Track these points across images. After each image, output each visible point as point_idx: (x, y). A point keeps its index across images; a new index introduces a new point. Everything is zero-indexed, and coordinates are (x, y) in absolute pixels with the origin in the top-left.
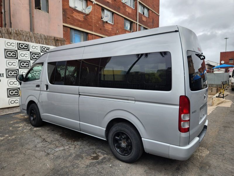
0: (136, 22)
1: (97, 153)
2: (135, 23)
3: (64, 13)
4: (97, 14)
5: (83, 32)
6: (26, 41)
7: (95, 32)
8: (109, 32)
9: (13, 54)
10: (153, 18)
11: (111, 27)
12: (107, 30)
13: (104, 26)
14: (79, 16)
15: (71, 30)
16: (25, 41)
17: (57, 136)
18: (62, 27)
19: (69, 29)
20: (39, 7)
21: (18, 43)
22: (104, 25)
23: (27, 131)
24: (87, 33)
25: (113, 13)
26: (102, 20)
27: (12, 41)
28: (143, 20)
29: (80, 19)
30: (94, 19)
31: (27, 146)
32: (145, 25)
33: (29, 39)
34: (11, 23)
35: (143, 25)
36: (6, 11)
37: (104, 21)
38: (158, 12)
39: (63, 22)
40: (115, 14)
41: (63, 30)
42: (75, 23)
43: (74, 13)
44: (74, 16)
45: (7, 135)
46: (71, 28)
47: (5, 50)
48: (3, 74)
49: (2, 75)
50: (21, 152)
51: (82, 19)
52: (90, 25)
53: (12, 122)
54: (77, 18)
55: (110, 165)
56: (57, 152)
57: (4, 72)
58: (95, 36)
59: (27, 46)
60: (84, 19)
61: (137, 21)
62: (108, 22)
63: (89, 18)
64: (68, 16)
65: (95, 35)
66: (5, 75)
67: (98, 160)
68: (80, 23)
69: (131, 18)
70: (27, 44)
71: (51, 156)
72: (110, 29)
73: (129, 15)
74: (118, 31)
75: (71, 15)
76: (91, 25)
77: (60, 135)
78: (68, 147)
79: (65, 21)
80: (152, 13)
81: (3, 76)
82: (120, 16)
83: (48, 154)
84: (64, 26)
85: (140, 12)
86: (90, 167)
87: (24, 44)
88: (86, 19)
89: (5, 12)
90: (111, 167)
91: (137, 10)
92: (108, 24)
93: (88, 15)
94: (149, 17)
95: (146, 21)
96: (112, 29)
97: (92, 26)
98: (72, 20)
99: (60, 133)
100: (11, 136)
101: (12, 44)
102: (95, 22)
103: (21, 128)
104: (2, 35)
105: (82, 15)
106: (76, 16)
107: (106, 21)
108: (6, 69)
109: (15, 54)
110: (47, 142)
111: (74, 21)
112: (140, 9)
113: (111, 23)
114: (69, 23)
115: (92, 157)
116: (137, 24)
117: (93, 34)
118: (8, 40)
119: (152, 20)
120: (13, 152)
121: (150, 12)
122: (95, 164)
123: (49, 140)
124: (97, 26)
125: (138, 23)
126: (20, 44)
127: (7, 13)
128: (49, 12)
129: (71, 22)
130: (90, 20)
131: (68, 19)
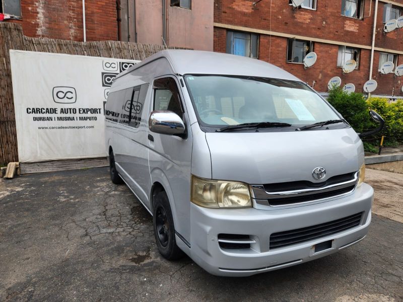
1: (150, 252)
3: (217, 5)
5: (250, 33)
7: (275, 31)
8: (305, 26)
11: (308, 16)
12: (300, 22)
13: (294, 17)
14: (244, 5)
15: (229, 33)
16: (132, 58)
17: (127, 209)
18: (212, 29)
19: (225, 32)
20: (176, 3)
21: (120, 63)
22: (295, 15)
23: (101, 194)
24: (259, 35)
26: (291, 5)
27: (112, 60)
29: (247, 11)
30: (274, 5)
32: (396, 1)
33: (137, 54)
34: (136, 34)
35: (393, 1)
37: (294, 6)
39: (215, 21)
41: (214, 35)
42: (236, 20)
44: (234, 7)
46: (228, 30)
47: (103, 73)
48: (100, 109)
49: (98, 111)
50: (60, 225)
51: (249, 11)
52: (264, 19)
54: (239, 10)
55: (145, 279)
57: (102, 107)
58: (274, 38)
60: (253, 10)
62: (302, 7)
63: (263, 5)
64: (224, 9)
65: (272, 36)
66: (102, 111)
67: (137, 264)
68: (245, 18)
70: (133, 64)
71: (87, 238)
72: (308, 21)
74: (326, 22)
75: (230, 6)
76: (267, 18)
77: (133, 208)
78: (121, 230)
79: (217, 18)
81: (100, 113)
83: (87, 235)
84: (215, 27)
87: (128, 64)
88: (258, 10)
89: (128, 18)
90: (143, 283)
92: (302, 11)
96: (311, 19)
97: (268, 20)
98: (231, 15)
100: (76, 198)
101: (113, 65)
102: (275, 11)
104: (100, 53)
105: (249, 3)
106: (238, 6)
107: (298, 5)
108: (104, 103)
110: (104, 216)
111: (235, 17)
113: (311, 9)
114: (226, 20)
115: (136, 257)
117: (269, 35)
118: (107, 60)
123: (110, 213)
124: (279, 18)
126: (123, 63)
127: (131, 20)
128: (192, 8)
129: (229, 19)
130: (266, 9)
131: (223, 14)
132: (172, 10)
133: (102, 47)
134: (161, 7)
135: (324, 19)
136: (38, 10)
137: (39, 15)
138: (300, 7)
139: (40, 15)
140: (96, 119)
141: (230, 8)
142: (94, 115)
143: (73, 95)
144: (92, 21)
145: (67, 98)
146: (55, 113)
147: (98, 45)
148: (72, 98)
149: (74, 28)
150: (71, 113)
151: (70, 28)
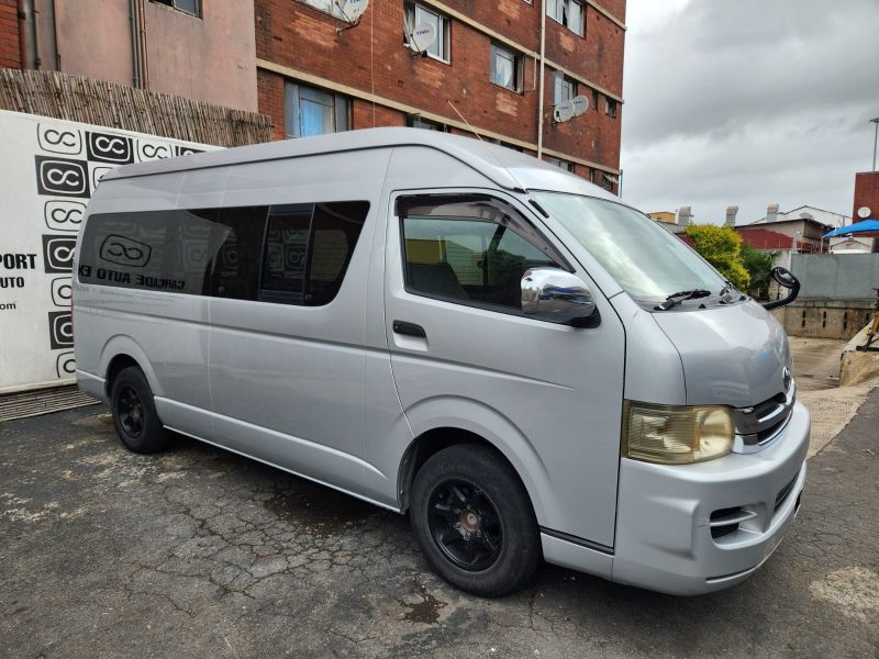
0: (535, 55)
1: (428, 591)
2: (533, 58)
3: (259, 19)
4: (388, 25)
5: (333, 93)
6: (120, 127)
7: (381, 96)
8: (433, 93)
9: (71, 178)
10: (601, 39)
11: (438, 74)
12: (424, 84)
13: (413, 72)
14: (319, 30)
15: (289, 86)
16: (117, 124)
17: (254, 511)
18: (254, 73)
19: (281, 82)
21: (87, 134)
22: (415, 67)
23: (134, 486)
24: (350, 99)
25: (448, 20)
26: (407, 45)
27: (64, 125)
28: (564, 46)
29: (324, 43)
30: (376, 41)
32: (569, 69)
33: (130, 116)
34: (57, 57)
35: (563, 66)
36: (37, 9)
37: (415, 49)
38: (622, 17)
39: (258, 56)
40: (454, 23)
41: (259, 87)
42: (303, 59)
43: (298, 18)
44: (297, 30)
45: (53, 505)
46: (288, 79)
47: (39, 159)
48: (32, 257)
49: (28, 260)
50: (111, 583)
51: (329, 44)
52: (359, 67)
53: (71, 447)
54: (309, 38)
55: (493, 650)
56: (259, 580)
57: (38, 250)
58: (379, 110)
59: (126, 145)
60: (337, 45)
61: (539, 53)
62: (429, 54)
63: (356, 37)
64: (276, 31)
65: (377, 105)
66: (39, 261)
67: (435, 625)
68: (321, 59)
69: (518, 37)
70: (123, 139)
71: (239, 598)
72: (438, 84)
73: (508, 26)
74: (468, 91)
75: (289, 26)
76: (365, 66)
77: (266, 504)
78: (301, 559)
79: (263, 52)
80: (598, 18)
81: (33, 266)
82: (473, 33)
83: (226, 590)
84: (259, 69)
85: (551, 14)
87: (111, 138)
88: (347, 45)
89: (33, 12)
91: (540, 7)
92: (427, 62)
93: (352, 25)
94: (585, 35)
95: (575, 51)
96: (443, 81)
97: (366, 70)
98: (292, 48)
99: (268, 497)
100: (69, 507)
101: (67, 139)
102: (379, 53)
103: (107, 471)
104: (25, 101)
105: (329, 28)
106: (307, 29)
107: (422, 50)
108: (46, 238)
109: (80, 179)
110: (215, 538)
111: (300, 52)
112: (551, 9)
113: (442, 60)
114: (281, 56)
115: (411, 610)
116: (539, 62)
117: (371, 103)
118: (49, 122)
119: (596, 47)
120: (81, 581)
121: (592, 15)
122: (425, 643)
123: (221, 525)
124: (387, 70)
125: (544, 60)
126: (95, 136)
127: (42, 19)
128: (205, 16)
129: (288, 54)
130: (362, 47)
131: (276, 42)
132: (154, 11)
135: (463, 85)
138: (425, 54)
140: (21, 282)
141: (289, 30)
142: (15, 273)
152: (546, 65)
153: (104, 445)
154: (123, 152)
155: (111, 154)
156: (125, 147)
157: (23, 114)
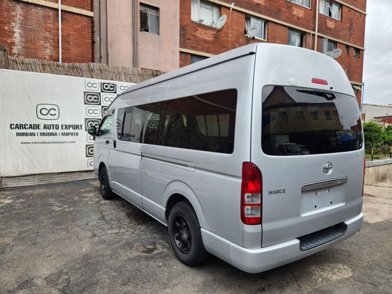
0: (312, 32)
1: (156, 245)
2: (310, 34)
3: (182, 32)
4: (238, 28)
9: (95, 99)
10: (351, 20)
14: (206, 33)
15: (193, 57)
16: (112, 79)
17: (122, 215)
18: (178, 54)
19: (189, 57)
20: (146, 28)
21: (101, 83)
23: (92, 204)
25: (266, 22)
26: (246, 35)
27: (94, 80)
28: (329, 26)
29: (208, 39)
30: (232, 35)
31: (79, 223)
32: (332, 36)
34: (108, 55)
35: (329, 36)
36: (102, 39)
37: (249, 37)
38: (364, 8)
39: (180, 47)
40: (269, 23)
41: (180, 59)
42: (199, 46)
43: (198, 30)
44: (197, 35)
45: (66, 206)
46: (192, 55)
47: (85, 93)
48: (81, 125)
49: (80, 127)
50: (66, 229)
51: (211, 39)
52: (224, 47)
53: (83, 190)
54: (202, 37)
55: (160, 264)
56: (107, 234)
57: (83, 123)
59: (114, 86)
60: (214, 39)
61: (314, 31)
62: (256, 38)
63: (223, 35)
64: (188, 36)
66: (83, 127)
67: (149, 254)
68: (207, 45)
69: (303, 25)
70: (113, 84)
71: (97, 238)
73: (298, 21)
75: (194, 34)
76: (226, 46)
77: (128, 214)
78: (124, 230)
79: (183, 44)
80: (349, 11)
81: (81, 129)
82: (279, 26)
83: (95, 236)
84: (180, 52)
85: (322, 12)
86: (131, 261)
87: (109, 84)
88: (218, 38)
89: (100, 40)
90: (159, 267)
91: (315, 10)
92: (255, 41)
93: (219, 31)
94: (341, 20)
95: (336, 28)
98: (195, 42)
99: (129, 211)
100: (69, 207)
101: (94, 85)
102: (233, 40)
103: (88, 198)
104: (82, 73)
105: (210, 32)
106: (201, 34)
107: (252, 36)
108: (86, 119)
109: (98, 99)
110: (104, 221)
111: (198, 43)
112: (322, 8)
113: (263, 40)
114: (190, 46)
115: (146, 249)
116: (314, 35)
118: (89, 80)
119: (348, 25)
120: (58, 227)
121: (345, 10)
122: (140, 259)
123: (108, 218)
124: (236, 46)
125: (317, 34)
126: (104, 84)
127: (103, 42)
128: (160, 34)
129: (193, 45)
130: (225, 38)
131: (188, 41)
132: (142, 35)
133: (84, 68)
134: (131, 31)
136: (15, 30)
137: (15, 35)
138: (254, 38)
139: (17, 35)
140: (77, 134)
141: (194, 35)
142: (76, 131)
143: (56, 112)
144: (68, 42)
145: (50, 114)
146: (38, 129)
147: (81, 67)
148: (55, 114)
149: (50, 48)
150: (53, 129)
151: (46, 48)
152: (318, 36)
153: (93, 191)
154: (113, 89)
155: (109, 90)
156: (114, 87)
157: (81, 78)
